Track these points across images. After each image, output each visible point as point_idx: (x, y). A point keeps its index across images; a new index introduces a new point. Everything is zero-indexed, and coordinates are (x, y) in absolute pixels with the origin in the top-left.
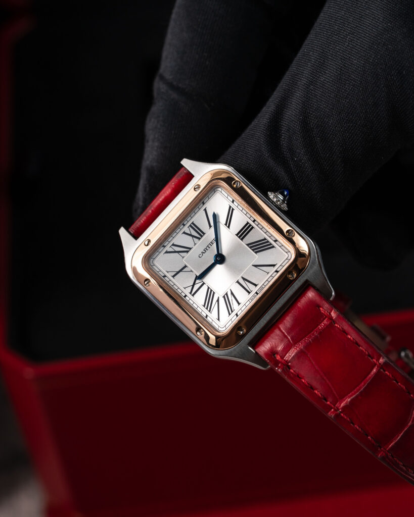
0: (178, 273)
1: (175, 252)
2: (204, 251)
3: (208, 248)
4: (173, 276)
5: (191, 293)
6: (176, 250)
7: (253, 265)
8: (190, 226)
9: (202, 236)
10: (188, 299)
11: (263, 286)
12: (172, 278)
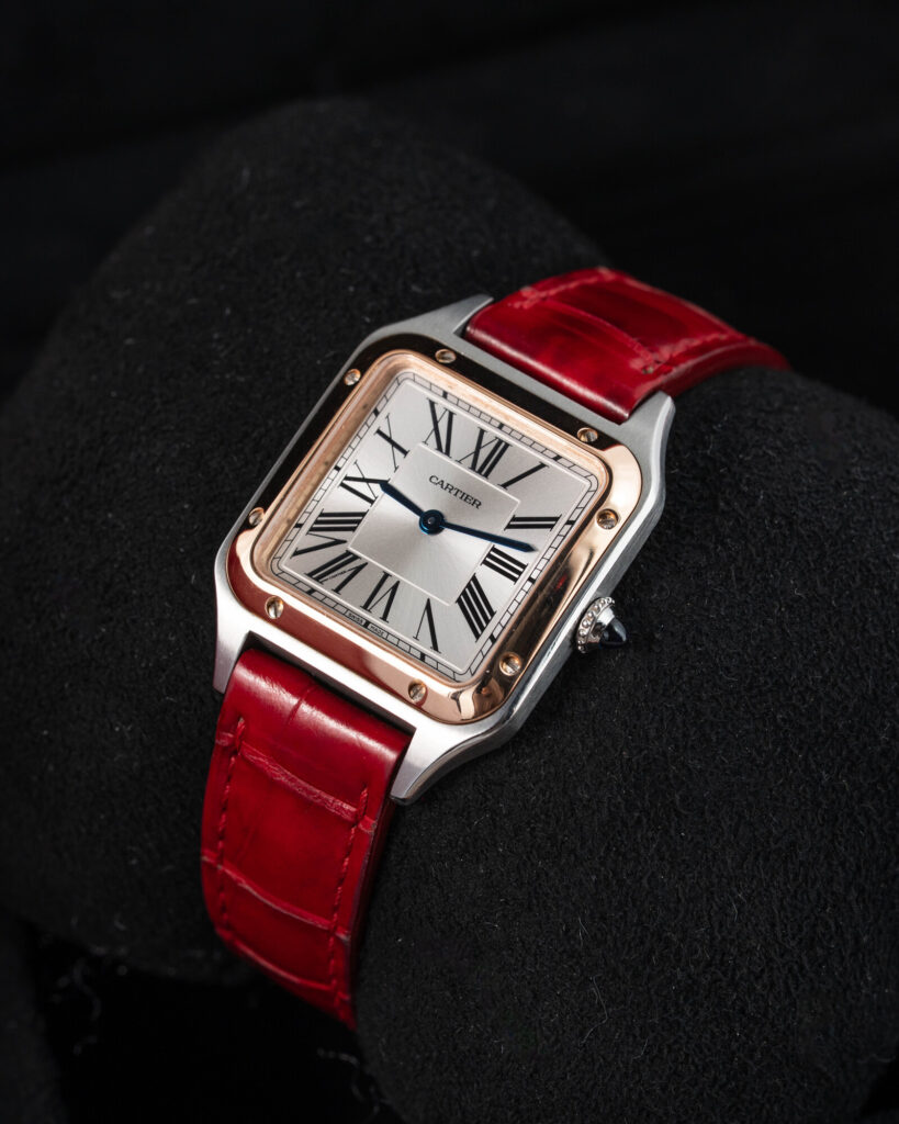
0: (389, 439)
1: (436, 423)
2: (445, 485)
3: (454, 492)
4: (379, 432)
5: (347, 478)
6: (440, 425)
7: (429, 600)
8: (500, 442)
9: (480, 472)
10: (332, 476)
11: (385, 635)
12: (374, 429)
